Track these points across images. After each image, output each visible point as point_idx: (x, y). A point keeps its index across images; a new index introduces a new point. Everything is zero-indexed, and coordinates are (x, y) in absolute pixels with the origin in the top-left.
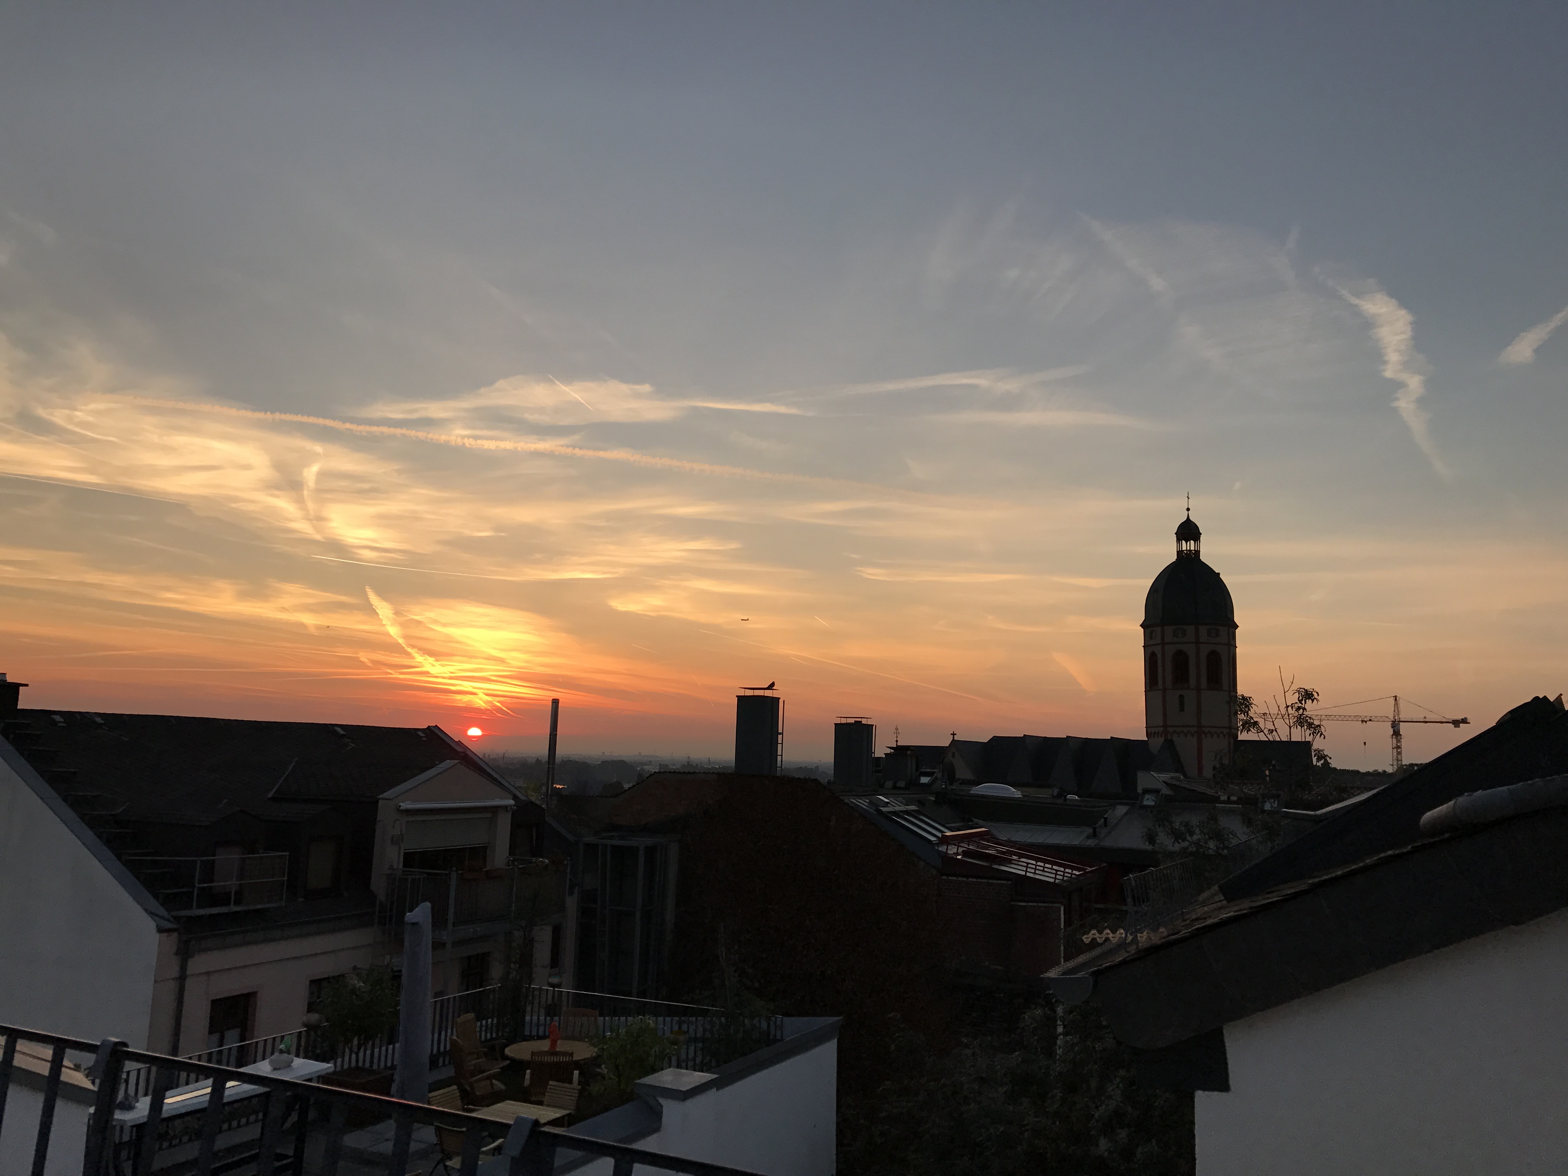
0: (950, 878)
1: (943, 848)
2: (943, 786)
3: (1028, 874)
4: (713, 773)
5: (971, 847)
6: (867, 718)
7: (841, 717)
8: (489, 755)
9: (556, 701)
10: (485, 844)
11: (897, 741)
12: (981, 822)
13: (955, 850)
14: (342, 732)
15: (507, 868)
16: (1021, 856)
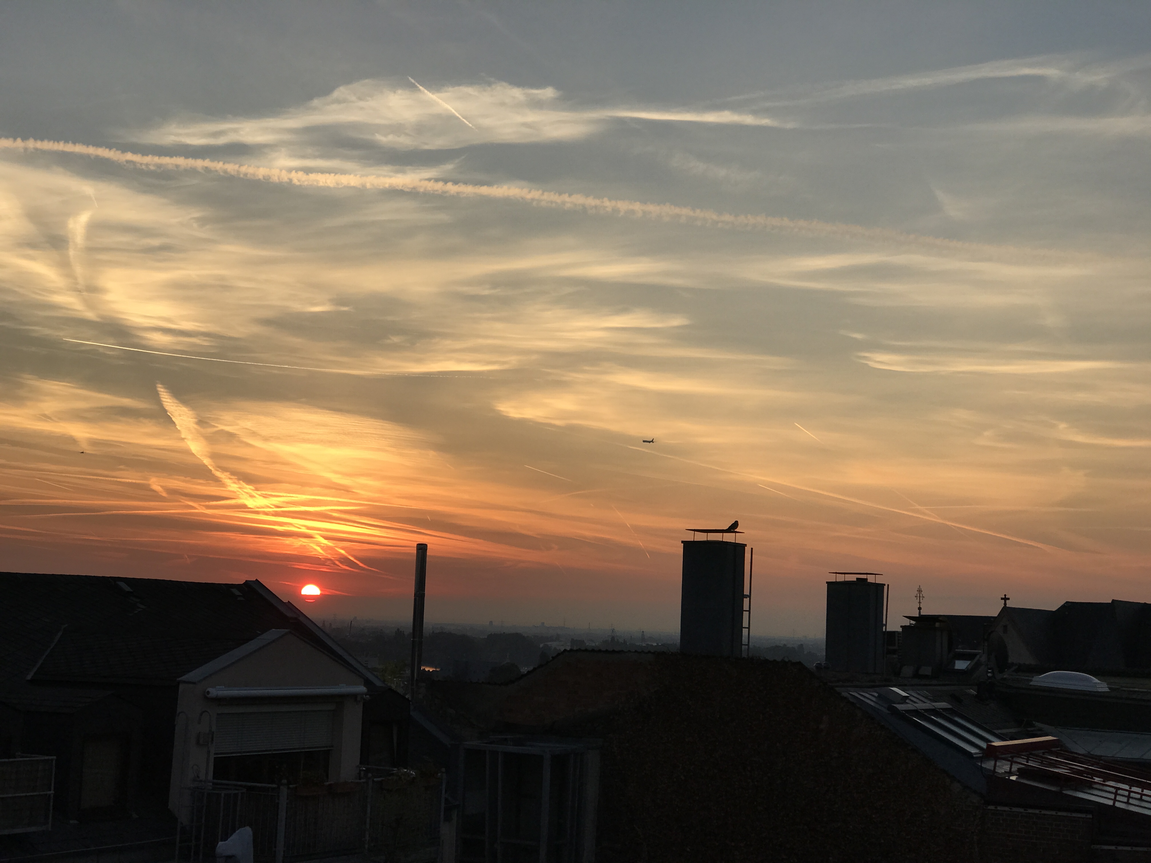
0: (999, 808)
1: (989, 765)
2: (989, 675)
3: (1118, 804)
4: (649, 652)
5: (1030, 763)
6: (875, 574)
7: (836, 573)
8: (330, 624)
9: (422, 546)
10: (327, 747)
11: (920, 609)
12: (1046, 727)
13: (1007, 768)
14: (127, 589)
15: (359, 781)
16: (1107, 777)
